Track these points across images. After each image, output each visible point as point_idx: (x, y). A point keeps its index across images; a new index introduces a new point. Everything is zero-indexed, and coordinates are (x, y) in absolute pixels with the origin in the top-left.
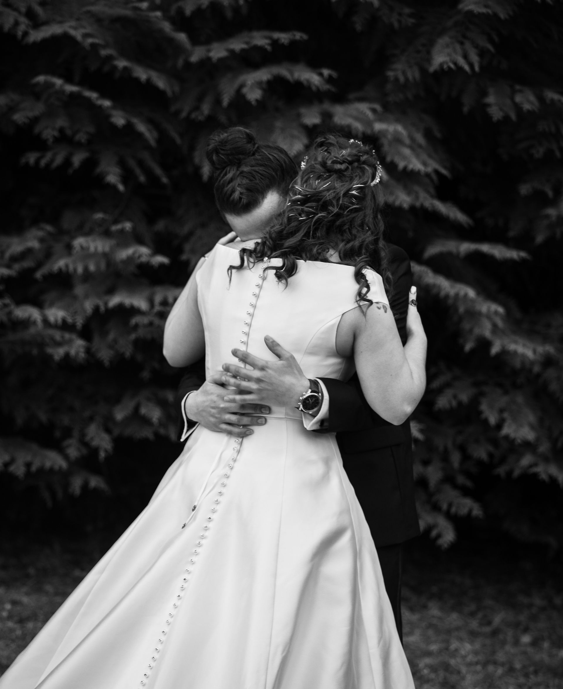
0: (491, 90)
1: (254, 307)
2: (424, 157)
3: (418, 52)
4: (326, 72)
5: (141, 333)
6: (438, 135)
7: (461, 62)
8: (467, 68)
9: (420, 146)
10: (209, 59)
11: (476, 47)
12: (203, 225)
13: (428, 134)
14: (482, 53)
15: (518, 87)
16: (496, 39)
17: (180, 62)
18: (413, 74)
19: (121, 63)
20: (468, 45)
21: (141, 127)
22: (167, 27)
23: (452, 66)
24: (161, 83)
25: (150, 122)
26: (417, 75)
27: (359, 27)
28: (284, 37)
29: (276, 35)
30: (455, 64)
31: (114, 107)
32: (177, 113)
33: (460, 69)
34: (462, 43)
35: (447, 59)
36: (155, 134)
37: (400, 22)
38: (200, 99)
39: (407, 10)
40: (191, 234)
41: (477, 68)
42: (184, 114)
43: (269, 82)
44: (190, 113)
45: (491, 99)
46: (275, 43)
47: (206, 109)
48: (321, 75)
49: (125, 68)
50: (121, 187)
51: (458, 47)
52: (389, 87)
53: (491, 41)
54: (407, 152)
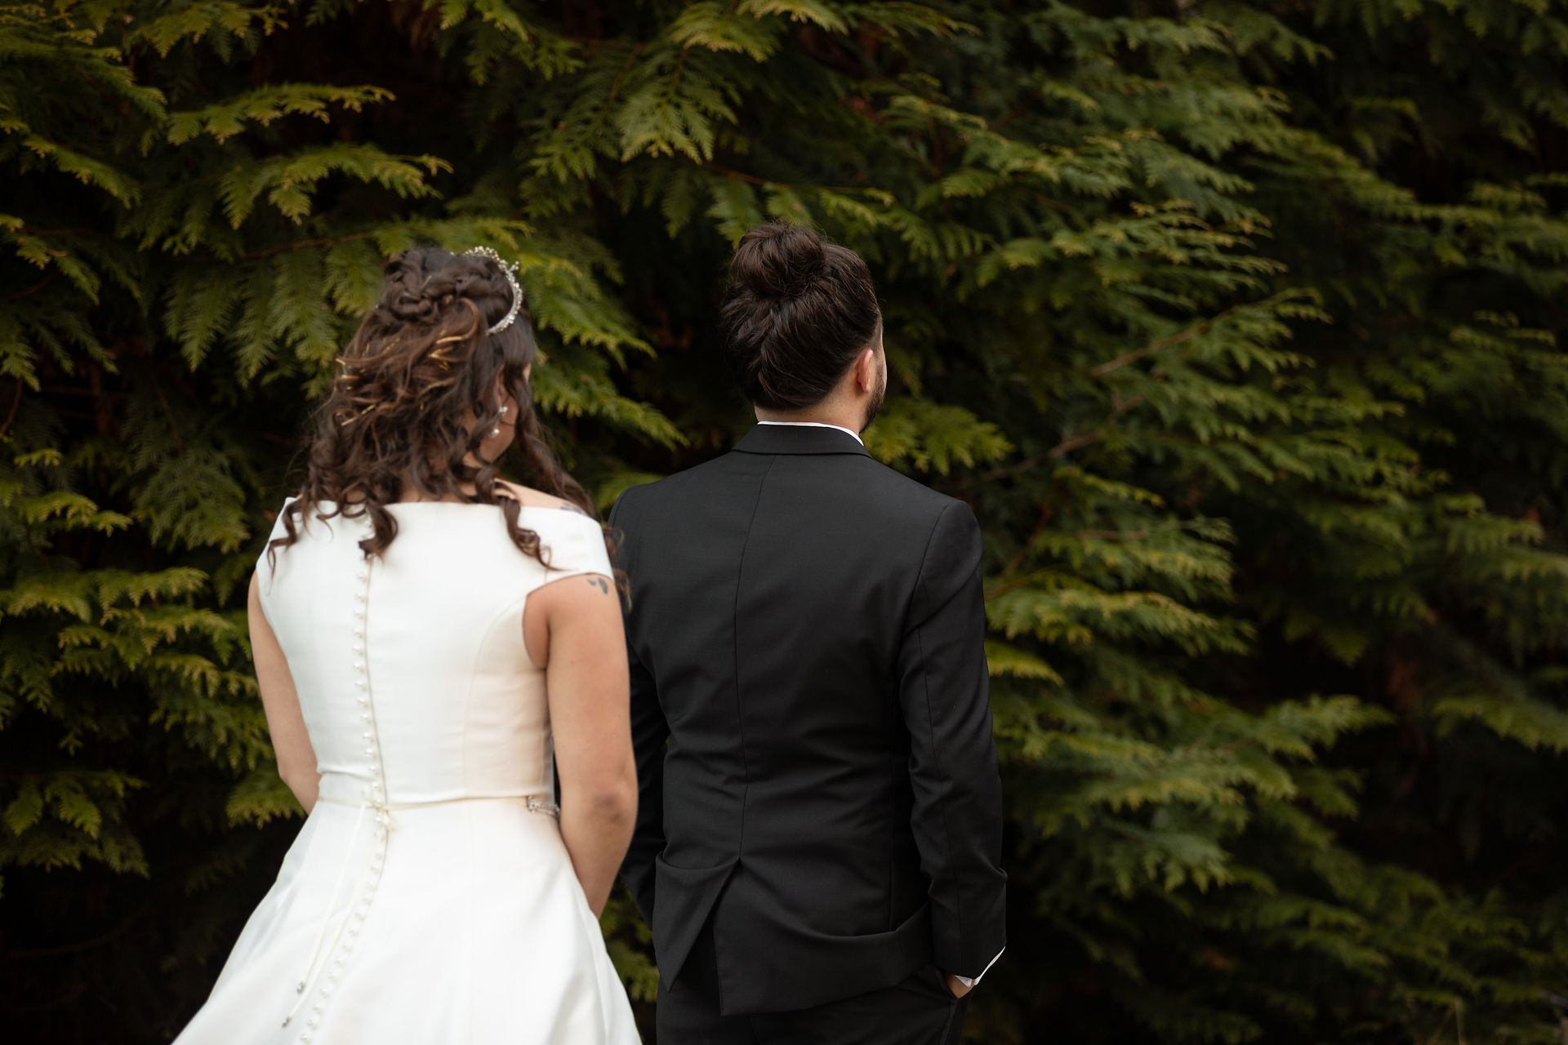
0: (720, 193)
1: (365, 600)
2: (600, 317)
3: (587, 122)
4: (432, 163)
5: (70, 661)
6: (617, 277)
7: (681, 141)
8: (692, 153)
9: (590, 298)
10: (210, 138)
11: (705, 113)
12: (174, 454)
13: (598, 273)
14: (717, 124)
15: (769, 186)
16: (737, 99)
17: (146, 143)
18: (583, 164)
19: (44, 147)
20: (688, 109)
21: (73, 269)
22: (124, 78)
23: (665, 148)
24: (113, 185)
25: (81, 256)
26: (590, 165)
27: (479, 76)
28: (353, 98)
29: (334, 93)
30: (671, 144)
31: (28, 230)
32: (133, 240)
33: (680, 154)
34: (678, 106)
35: (653, 135)
36: (97, 283)
37: (554, 66)
38: (180, 214)
39: (564, 45)
40: (151, 470)
41: (709, 155)
42: (150, 241)
43: (321, 182)
44: (160, 241)
45: (722, 209)
46: (334, 107)
47: (193, 231)
48: (422, 167)
49: (49, 156)
50: (35, 383)
51: (672, 112)
52: (526, 187)
53: (728, 101)
54: (574, 310)
